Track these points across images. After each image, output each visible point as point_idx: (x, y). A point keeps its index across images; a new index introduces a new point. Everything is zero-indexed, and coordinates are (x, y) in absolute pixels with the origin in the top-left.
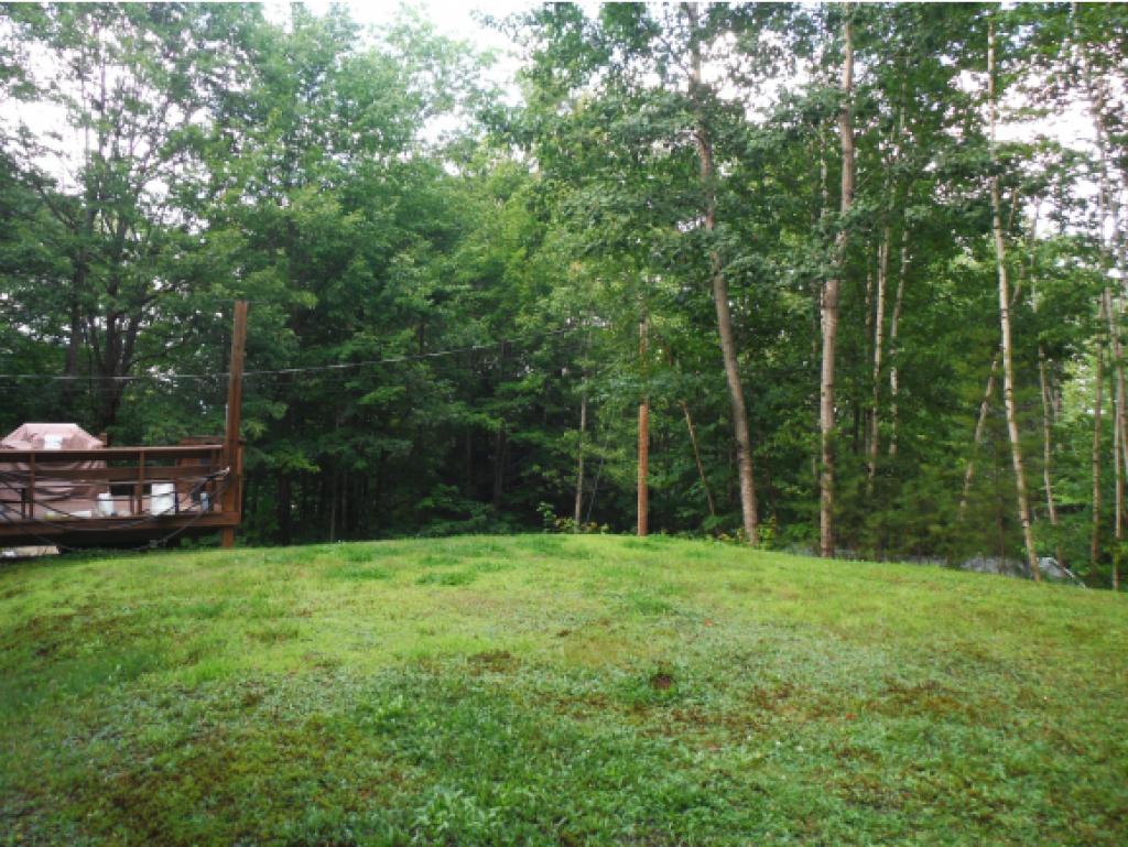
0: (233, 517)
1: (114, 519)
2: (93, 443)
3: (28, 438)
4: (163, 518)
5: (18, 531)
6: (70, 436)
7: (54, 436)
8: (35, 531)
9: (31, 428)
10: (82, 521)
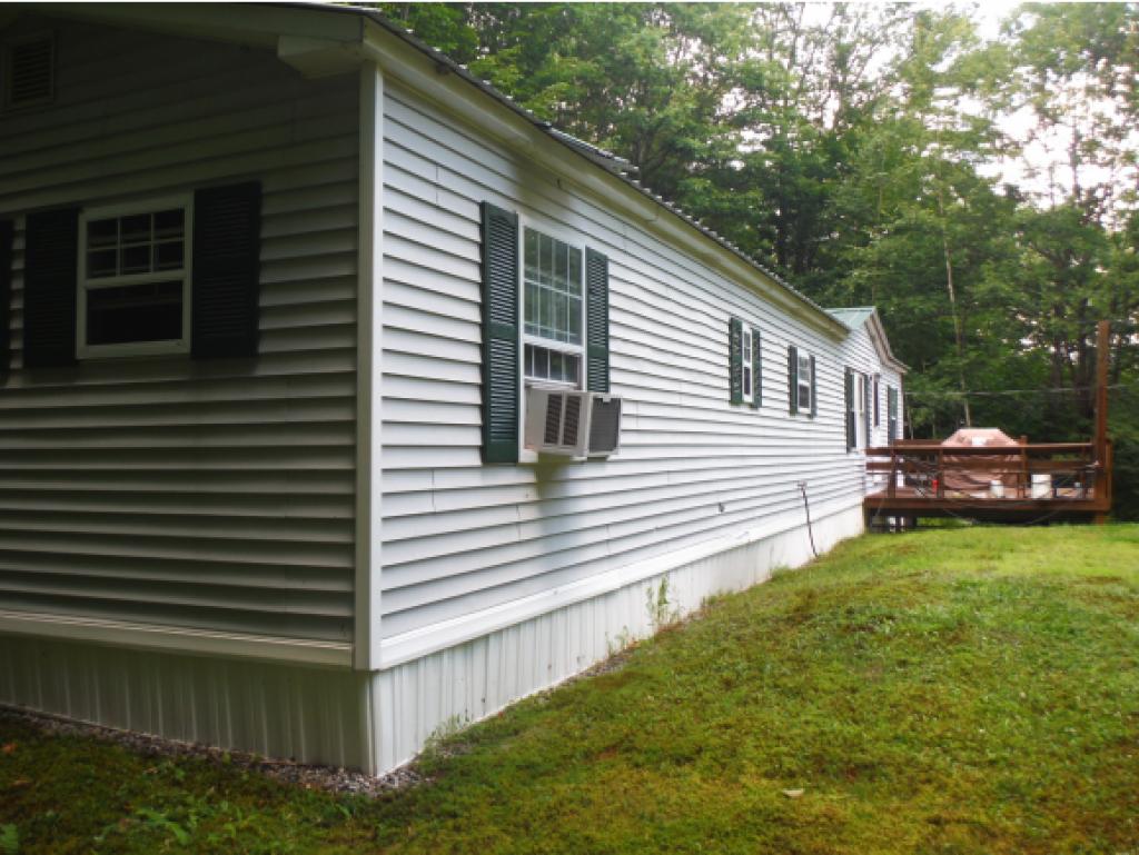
0: (1105, 503)
1: (1003, 501)
2: (1011, 443)
3: (961, 440)
4: (1041, 502)
5: (933, 506)
6: (991, 438)
7: (979, 437)
8: (943, 506)
9: (963, 432)
10: (979, 501)
